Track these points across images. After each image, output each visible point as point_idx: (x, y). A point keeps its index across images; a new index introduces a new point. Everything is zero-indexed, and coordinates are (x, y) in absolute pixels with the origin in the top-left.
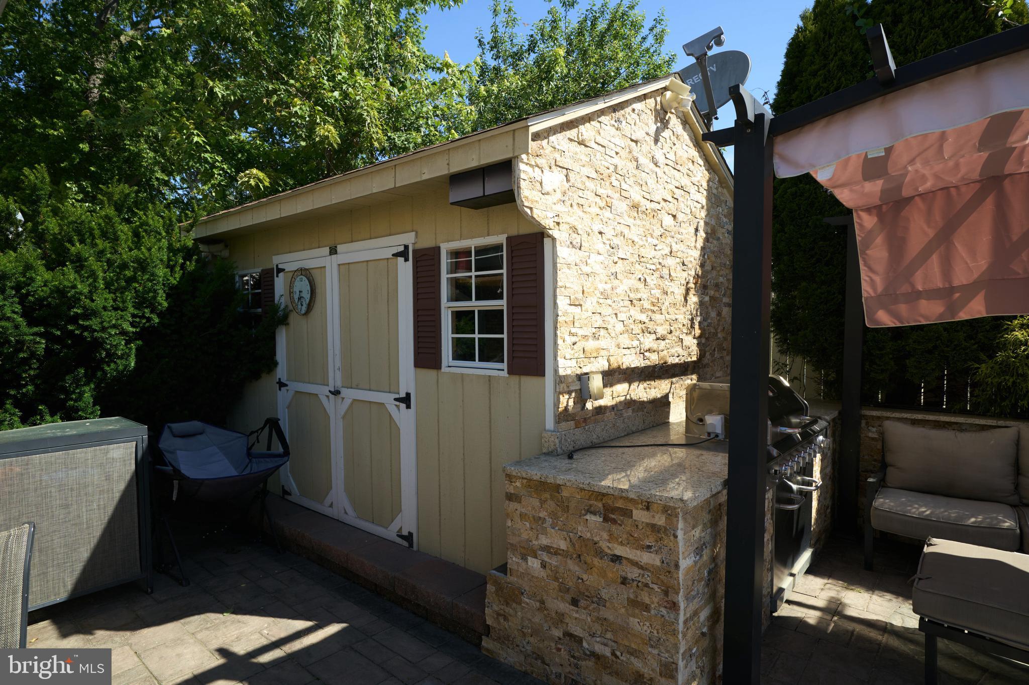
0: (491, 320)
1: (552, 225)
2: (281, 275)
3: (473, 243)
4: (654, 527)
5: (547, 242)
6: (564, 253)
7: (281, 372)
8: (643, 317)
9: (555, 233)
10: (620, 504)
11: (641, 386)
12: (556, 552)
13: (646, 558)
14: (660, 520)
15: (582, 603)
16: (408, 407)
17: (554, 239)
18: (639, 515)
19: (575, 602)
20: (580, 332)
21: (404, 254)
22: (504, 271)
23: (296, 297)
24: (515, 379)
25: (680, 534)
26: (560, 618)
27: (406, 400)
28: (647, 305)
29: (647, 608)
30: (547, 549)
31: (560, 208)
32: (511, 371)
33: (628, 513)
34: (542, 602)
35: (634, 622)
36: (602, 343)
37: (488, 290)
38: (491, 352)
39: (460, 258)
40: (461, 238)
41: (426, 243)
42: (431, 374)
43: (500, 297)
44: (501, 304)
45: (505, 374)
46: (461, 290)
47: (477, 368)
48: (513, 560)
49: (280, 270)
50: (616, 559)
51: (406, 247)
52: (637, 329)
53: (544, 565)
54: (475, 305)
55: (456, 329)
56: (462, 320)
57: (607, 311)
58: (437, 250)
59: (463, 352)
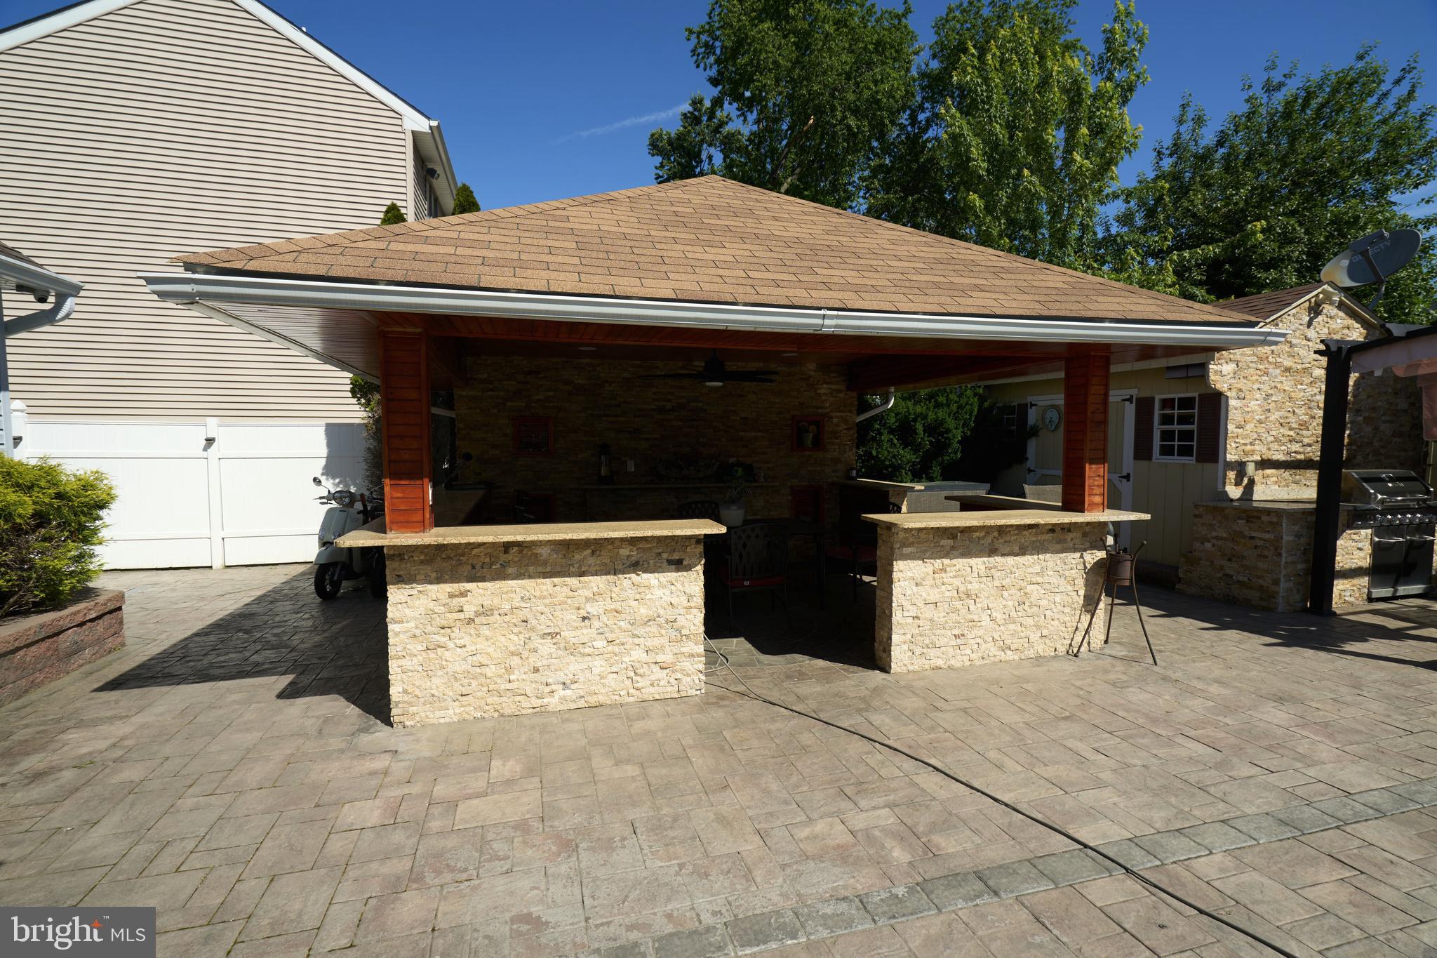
0: (1186, 436)
1: (1226, 389)
2: (1034, 408)
3: (1176, 396)
4: (1271, 523)
5: (1223, 397)
6: (1233, 403)
7: (1030, 463)
8: (1291, 433)
9: (1229, 394)
10: (1255, 514)
11: (1287, 473)
12: (1222, 538)
13: (1267, 536)
14: (1275, 519)
15: (1234, 559)
16: (1128, 480)
17: (1227, 397)
18: (1265, 518)
19: (1230, 560)
20: (1242, 441)
21: (1130, 400)
22: (1196, 411)
23: (1047, 421)
24: (1200, 465)
25: (1284, 524)
26: (1222, 568)
27: (1127, 477)
28: (1294, 426)
29: (1267, 557)
30: (1216, 538)
31: (1232, 381)
32: (1197, 461)
33: (1259, 518)
34: (1212, 562)
35: (1260, 565)
36: (1257, 447)
37: (1184, 420)
38: (1186, 451)
39: (1167, 403)
40: (1169, 393)
41: (1146, 394)
42: (1145, 463)
43: (1193, 424)
44: (1194, 427)
45: (1194, 462)
46: (1166, 420)
47: (1176, 460)
48: (1197, 545)
49: (1032, 405)
50: (1252, 538)
51: (1132, 396)
52: (1284, 440)
53: (1213, 546)
54: (1176, 427)
55: (1162, 439)
56: (1167, 436)
57: (1261, 430)
58: (1153, 399)
59: (1166, 451)
